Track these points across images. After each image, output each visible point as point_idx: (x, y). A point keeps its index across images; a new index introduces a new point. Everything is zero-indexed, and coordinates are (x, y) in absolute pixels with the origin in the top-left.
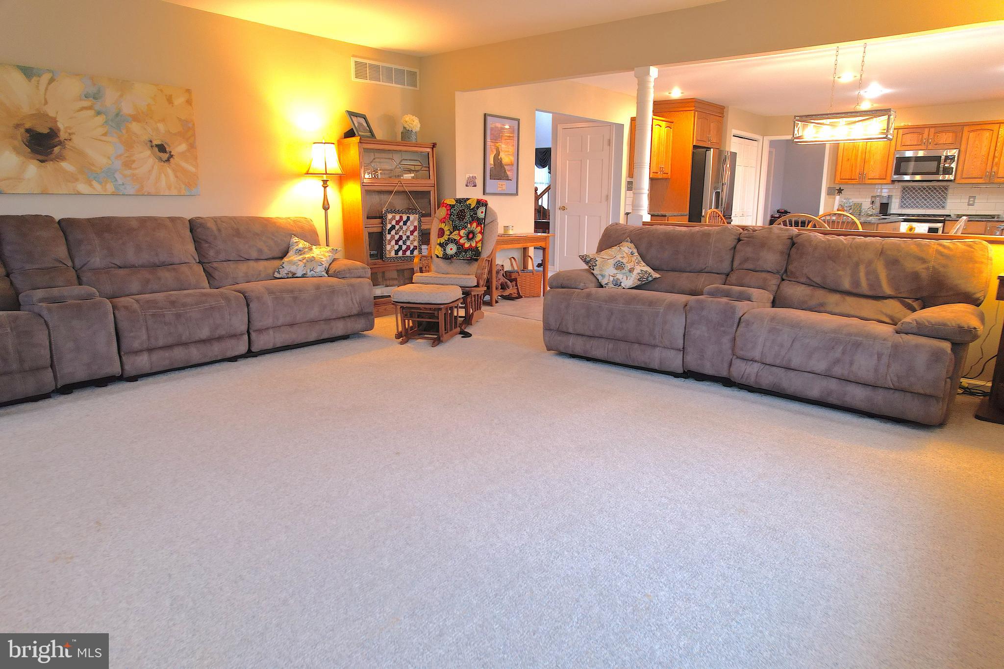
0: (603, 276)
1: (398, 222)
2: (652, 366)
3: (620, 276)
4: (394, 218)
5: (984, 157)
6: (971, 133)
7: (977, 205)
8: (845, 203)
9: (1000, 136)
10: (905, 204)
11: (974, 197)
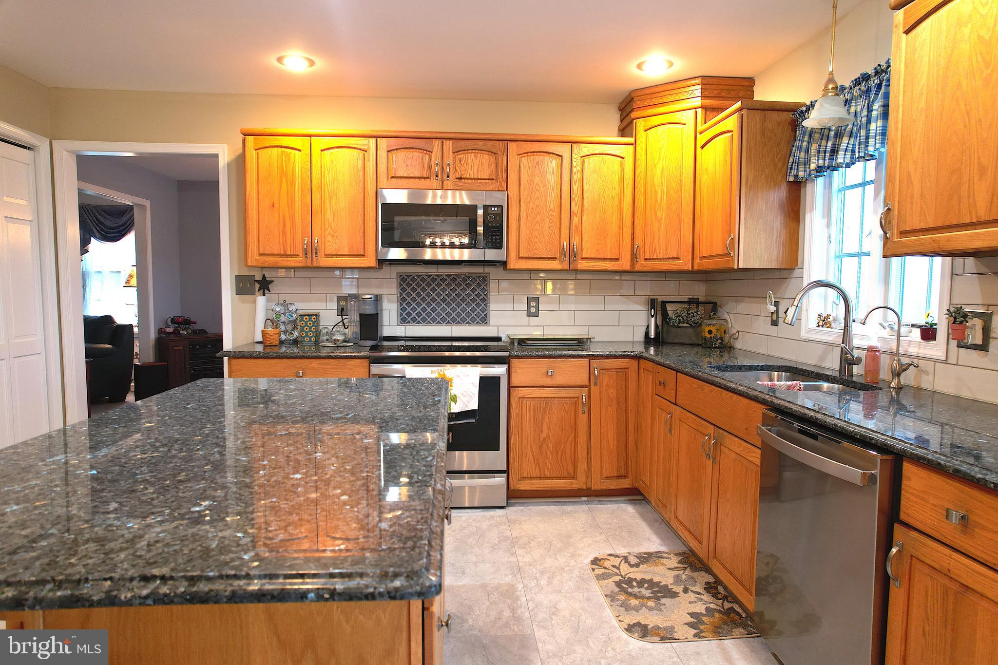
5: (554, 214)
6: (523, 159)
7: (544, 316)
8: (278, 314)
9: (574, 170)
10: (409, 314)
11: (537, 299)
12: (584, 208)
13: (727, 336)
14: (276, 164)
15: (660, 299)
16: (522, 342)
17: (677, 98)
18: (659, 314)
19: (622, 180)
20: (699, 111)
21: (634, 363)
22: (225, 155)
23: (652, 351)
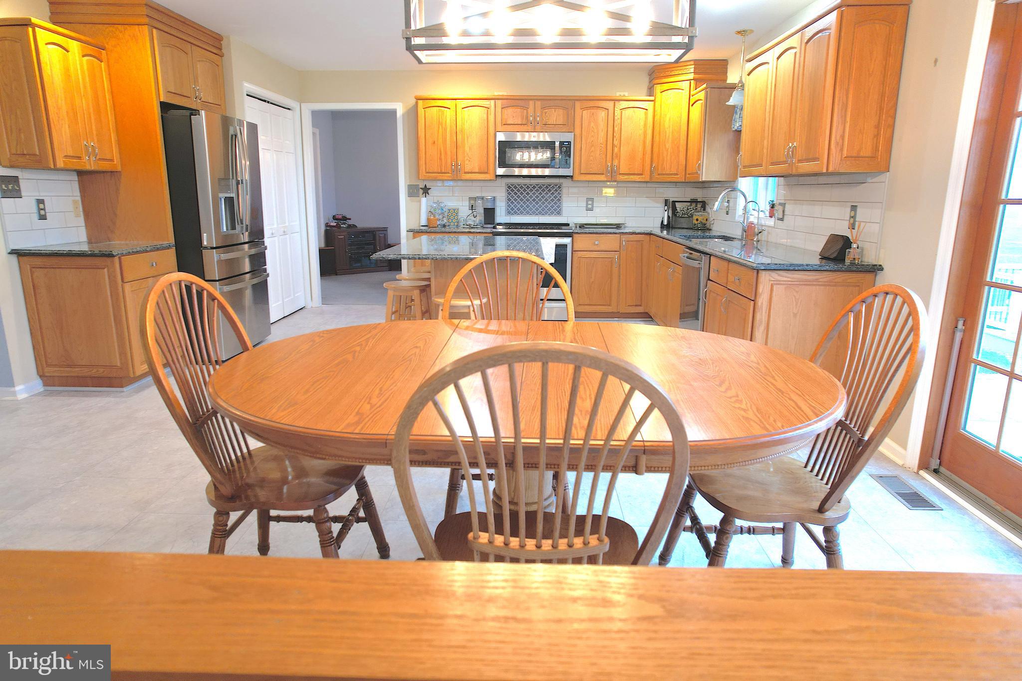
5: (602, 146)
6: (584, 111)
7: (596, 210)
8: (435, 209)
9: (616, 118)
10: (512, 209)
11: (592, 200)
12: (622, 142)
13: (708, 222)
14: (435, 118)
15: (671, 200)
16: (582, 226)
17: (680, 73)
18: (671, 209)
19: (645, 125)
20: (692, 82)
21: (647, 237)
22: (400, 109)
23: (665, 232)
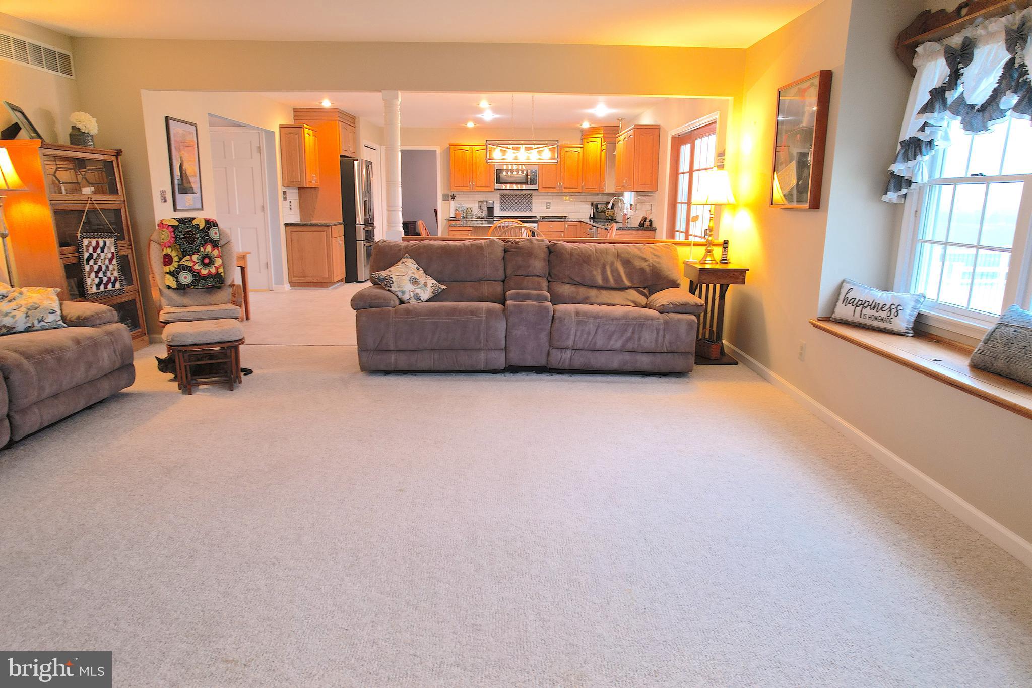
0: (403, 292)
1: (95, 249)
2: (478, 368)
3: (418, 291)
4: (90, 244)
5: (555, 172)
7: (552, 208)
8: (459, 208)
9: (562, 157)
10: (503, 208)
11: (550, 203)
12: (566, 170)
13: (614, 215)
14: (460, 156)
15: (595, 203)
16: (544, 218)
18: (595, 208)
19: (578, 161)
20: (603, 138)
21: (580, 223)
22: (439, 150)
23: (592, 221)
